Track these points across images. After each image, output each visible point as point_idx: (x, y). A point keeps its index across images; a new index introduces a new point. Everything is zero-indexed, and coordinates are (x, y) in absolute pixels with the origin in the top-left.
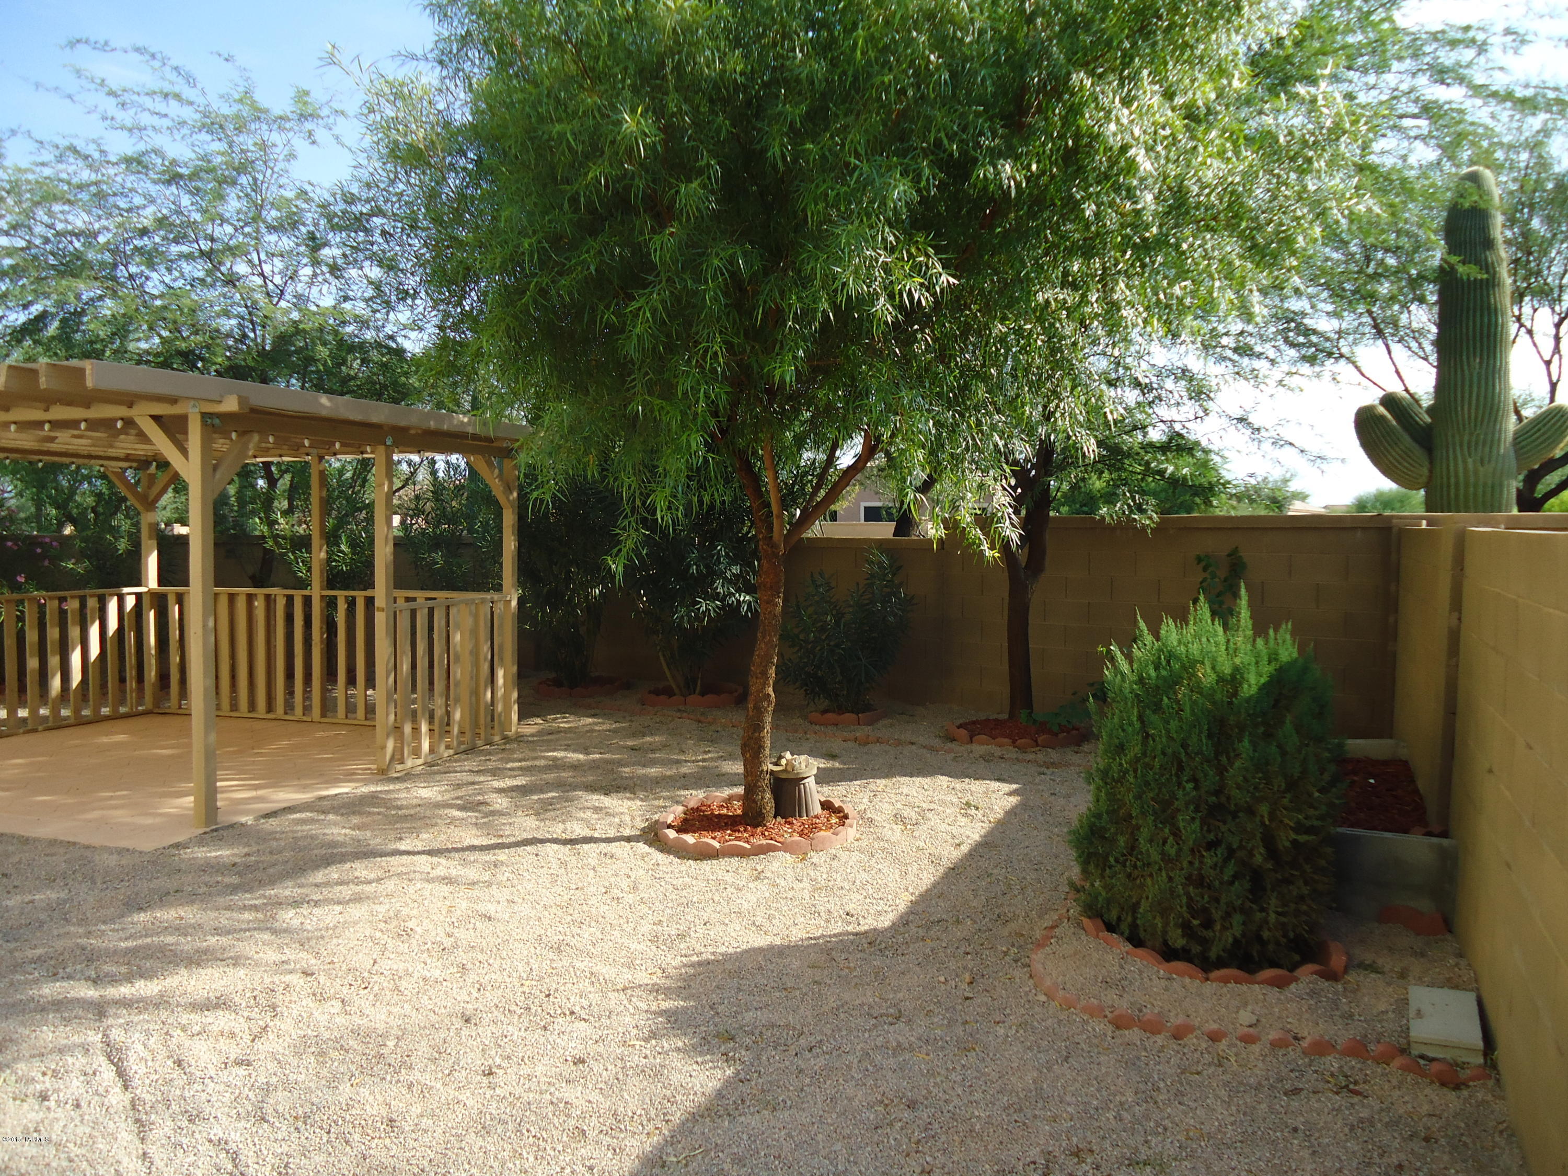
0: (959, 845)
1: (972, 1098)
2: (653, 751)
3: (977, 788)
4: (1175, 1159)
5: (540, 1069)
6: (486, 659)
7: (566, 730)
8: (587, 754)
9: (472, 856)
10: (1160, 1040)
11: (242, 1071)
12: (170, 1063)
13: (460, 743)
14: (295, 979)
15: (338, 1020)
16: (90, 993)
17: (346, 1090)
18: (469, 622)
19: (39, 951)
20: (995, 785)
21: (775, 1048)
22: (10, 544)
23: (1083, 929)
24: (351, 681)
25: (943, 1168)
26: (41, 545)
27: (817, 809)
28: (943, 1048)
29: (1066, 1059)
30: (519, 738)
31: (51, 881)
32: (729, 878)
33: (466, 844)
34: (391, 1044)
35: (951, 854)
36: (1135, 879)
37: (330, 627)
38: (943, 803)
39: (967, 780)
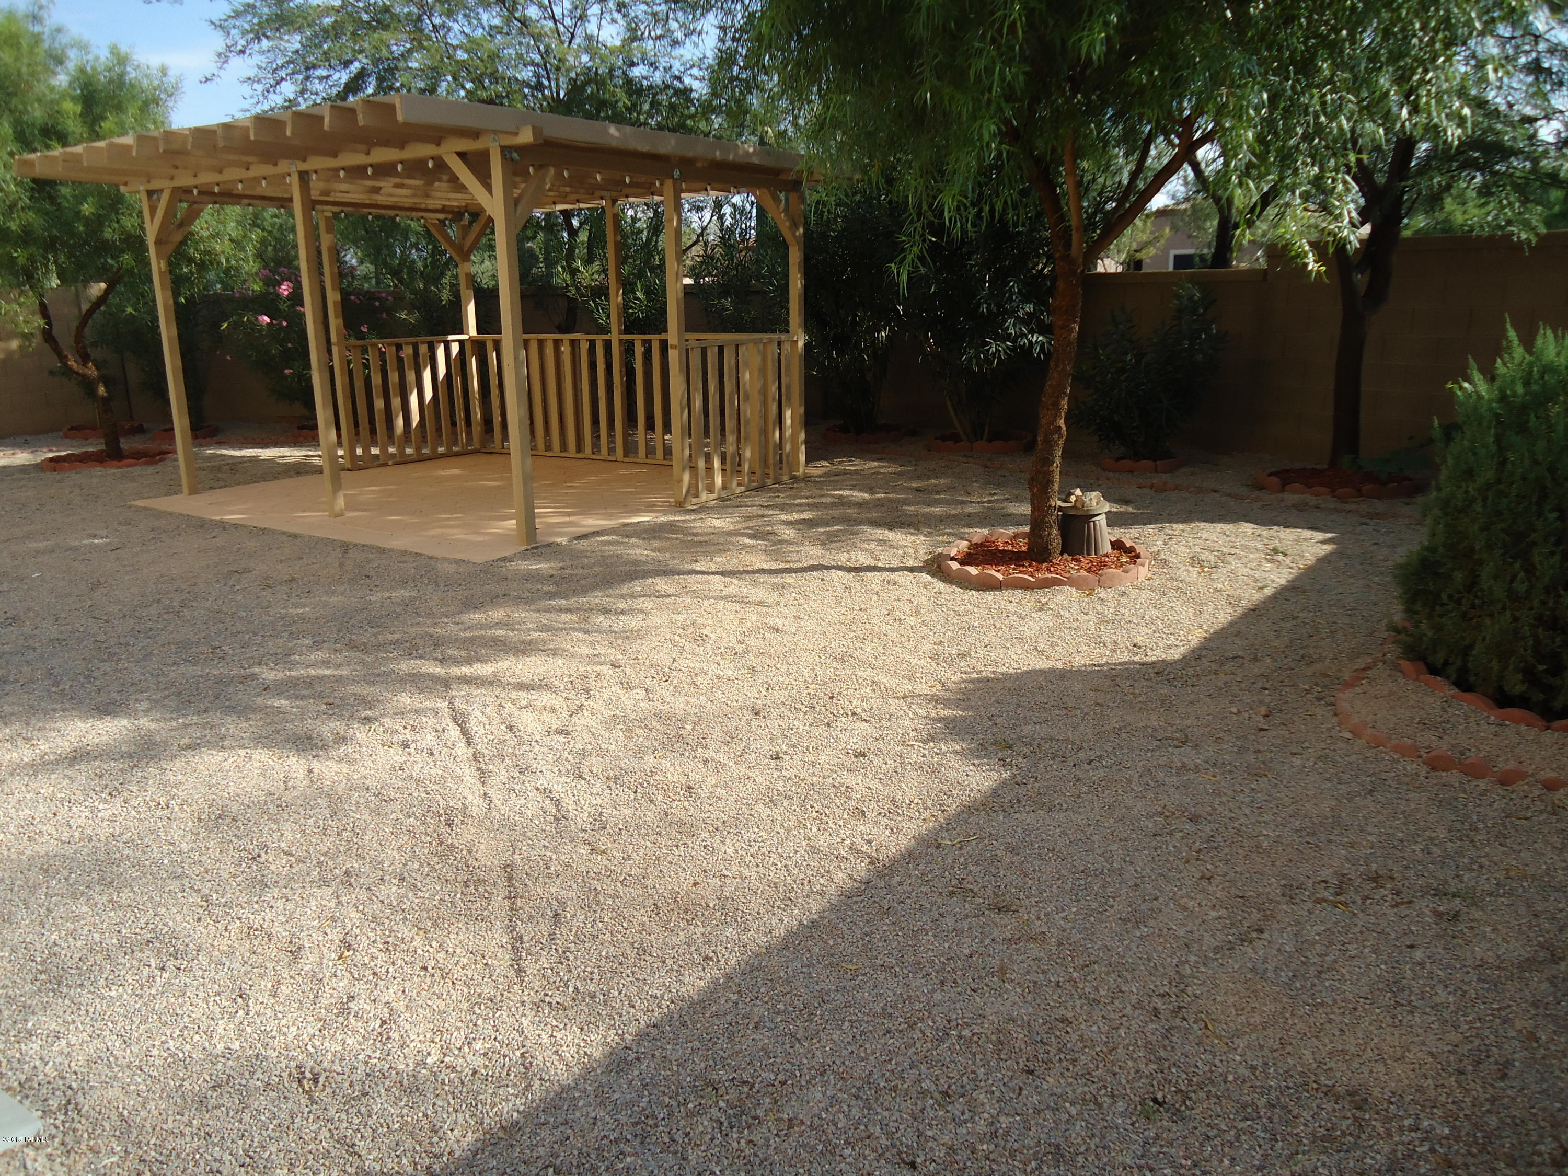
0: (1262, 588)
1: (1261, 819)
2: (938, 493)
3: (1286, 536)
4: (1491, 895)
5: (823, 758)
6: (774, 399)
7: (851, 473)
8: (872, 493)
9: (762, 578)
10: (1483, 784)
11: (562, 739)
12: (503, 727)
13: (750, 481)
14: (606, 670)
15: (642, 704)
16: (438, 670)
17: (650, 760)
18: (758, 360)
19: (397, 636)
20: (1307, 533)
21: (1053, 759)
22: (353, 298)
23: (1401, 672)
24: (650, 426)
25: (1225, 876)
26: (378, 299)
27: (1107, 549)
28: (1230, 772)
29: (1371, 792)
30: (806, 479)
31: (404, 583)
32: (1011, 607)
33: (756, 567)
34: (689, 727)
35: (1251, 596)
36: (1471, 619)
37: (629, 373)
38: (1245, 548)
39: (1275, 528)
